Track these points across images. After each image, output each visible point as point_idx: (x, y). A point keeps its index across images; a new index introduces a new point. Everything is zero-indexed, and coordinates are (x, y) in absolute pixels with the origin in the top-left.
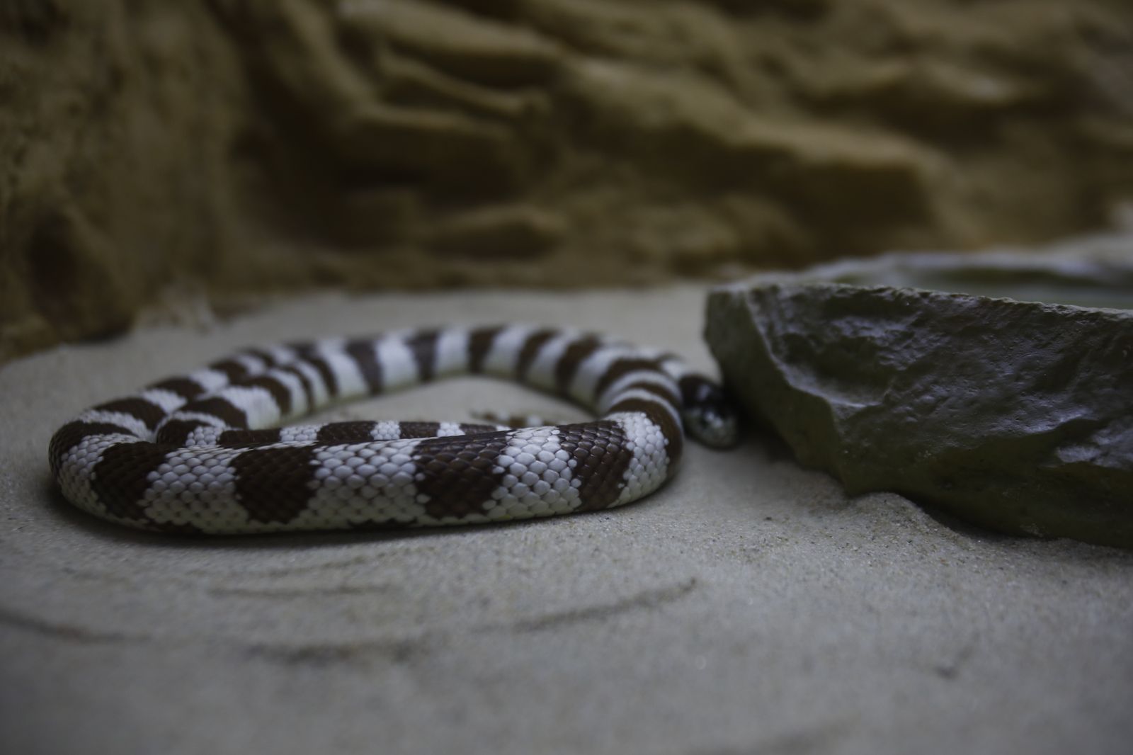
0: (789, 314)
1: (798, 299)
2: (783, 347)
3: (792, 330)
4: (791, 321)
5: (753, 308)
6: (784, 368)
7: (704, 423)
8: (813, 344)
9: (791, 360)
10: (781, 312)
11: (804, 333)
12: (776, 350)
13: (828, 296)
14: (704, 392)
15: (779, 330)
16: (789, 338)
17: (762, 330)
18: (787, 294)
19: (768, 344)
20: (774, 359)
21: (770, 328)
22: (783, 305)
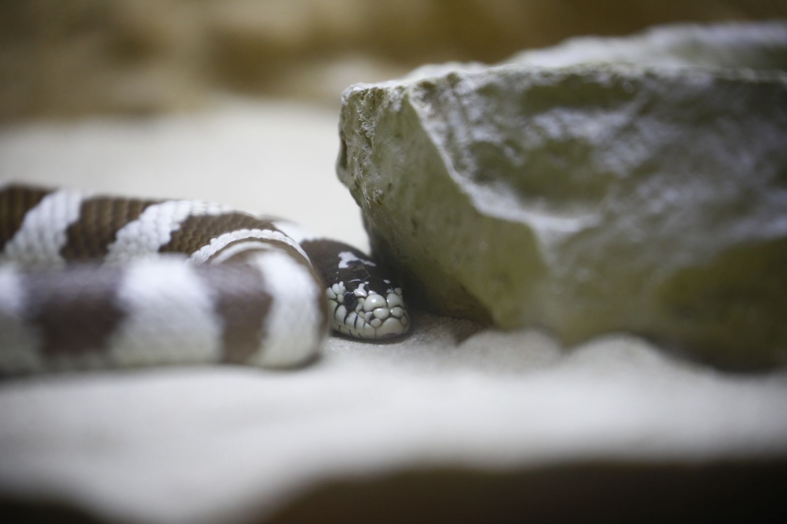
0: (475, 113)
1: (487, 91)
2: (469, 161)
3: (481, 134)
4: (479, 123)
5: (423, 110)
6: (472, 189)
7: (351, 302)
8: (509, 152)
9: (482, 178)
10: (463, 111)
11: (496, 138)
12: (459, 167)
13: (525, 84)
14: (345, 260)
15: (462, 137)
16: (476, 147)
17: (438, 140)
18: (469, 85)
19: (447, 159)
20: (457, 177)
21: (450, 136)
22: (466, 102)
